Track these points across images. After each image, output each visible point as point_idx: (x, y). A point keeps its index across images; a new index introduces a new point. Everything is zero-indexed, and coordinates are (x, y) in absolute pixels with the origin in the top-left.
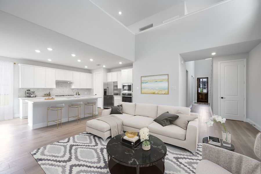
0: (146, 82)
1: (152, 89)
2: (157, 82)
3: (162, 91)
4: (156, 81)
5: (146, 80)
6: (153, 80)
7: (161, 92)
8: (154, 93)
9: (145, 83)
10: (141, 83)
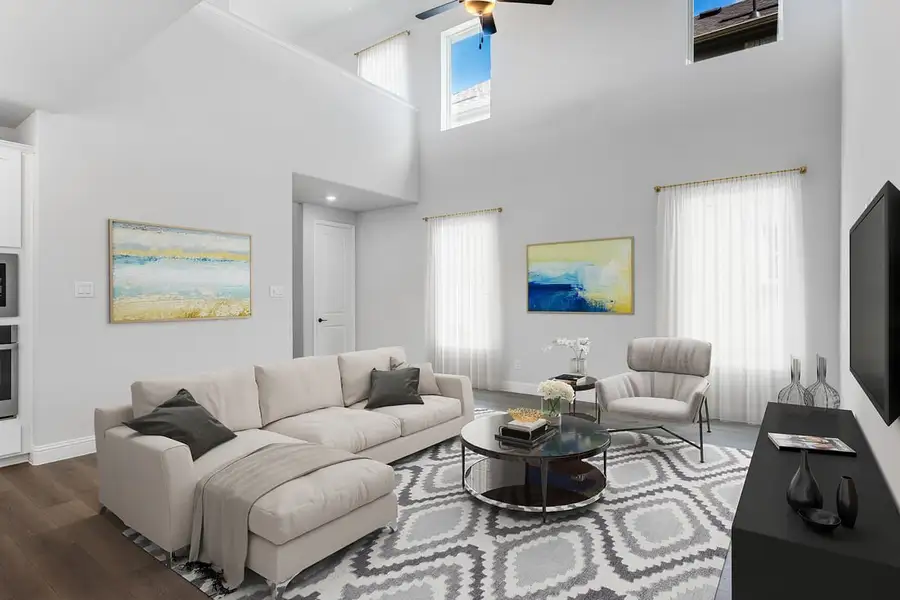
0: (142, 255)
1: (181, 293)
2: (208, 264)
3: (227, 303)
4: (205, 259)
5: (147, 249)
6: (186, 251)
7: (223, 311)
8: (192, 316)
9: (142, 262)
10: (111, 259)
